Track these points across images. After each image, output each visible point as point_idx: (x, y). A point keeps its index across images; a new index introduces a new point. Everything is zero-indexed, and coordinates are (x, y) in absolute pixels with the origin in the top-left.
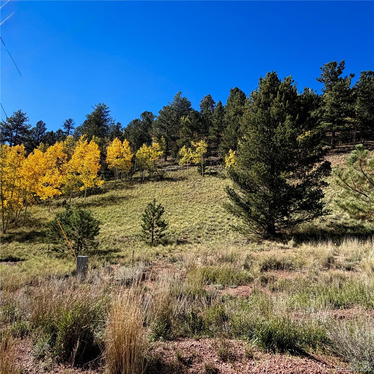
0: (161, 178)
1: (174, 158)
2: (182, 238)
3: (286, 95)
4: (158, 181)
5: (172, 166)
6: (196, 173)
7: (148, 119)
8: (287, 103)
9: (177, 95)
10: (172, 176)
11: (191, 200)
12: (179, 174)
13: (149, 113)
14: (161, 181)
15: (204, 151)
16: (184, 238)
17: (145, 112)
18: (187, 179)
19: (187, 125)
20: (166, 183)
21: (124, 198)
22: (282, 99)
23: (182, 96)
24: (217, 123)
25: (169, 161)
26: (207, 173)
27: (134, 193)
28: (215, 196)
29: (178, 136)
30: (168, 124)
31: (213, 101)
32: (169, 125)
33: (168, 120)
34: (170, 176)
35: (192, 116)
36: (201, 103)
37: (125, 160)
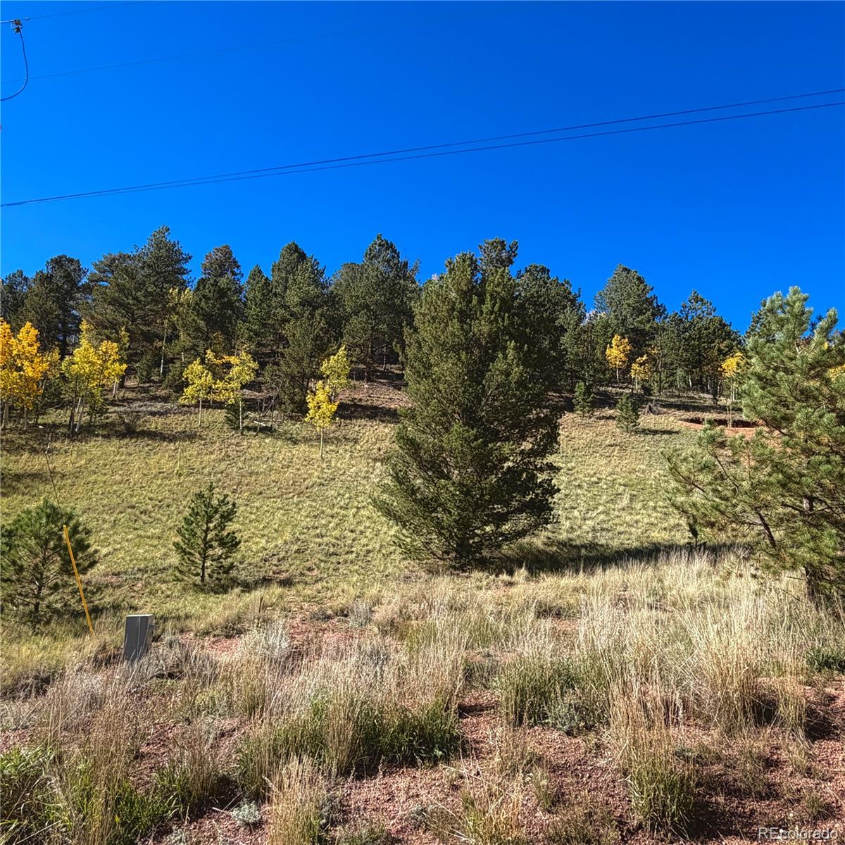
0: (130, 432)
1: (144, 383)
2: (271, 574)
3: (503, 300)
4: (122, 436)
5: (148, 403)
6: (219, 426)
7: (68, 277)
8: (506, 318)
9: (160, 232)
10: (156, 428)
11: (235, 487)
12: (176, 423)
13: (71, 261)
14: (131, 438)
15: (248, 377)
16: (274, 573)
17: (61, 257)
18: (201, 438)
19: (198, 312)
20: (148, 445)
21: (34, 476)
22: (496, 309)
23: (171, 238)
24: (257, 316)
25: (132, 389)
26: (249, 429)
27: (58, 463)
28: (291, 482)
29: (159, 331)
30: (135, 298)
31: (235, 262)
32: (139, 301)
33: (137, 289)
34: (152, 427)
35: (210, 292)
36: (205, 262)
37: (21, 376)
